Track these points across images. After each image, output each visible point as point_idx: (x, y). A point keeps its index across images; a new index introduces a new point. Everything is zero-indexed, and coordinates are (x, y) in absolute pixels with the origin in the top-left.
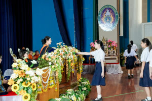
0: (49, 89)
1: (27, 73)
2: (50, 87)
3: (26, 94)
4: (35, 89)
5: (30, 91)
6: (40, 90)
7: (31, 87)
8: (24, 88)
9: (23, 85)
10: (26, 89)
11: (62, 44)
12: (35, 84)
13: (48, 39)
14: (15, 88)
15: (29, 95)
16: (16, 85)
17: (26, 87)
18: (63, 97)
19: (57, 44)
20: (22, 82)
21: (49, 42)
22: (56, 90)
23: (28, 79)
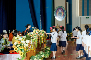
0: (31, 51)
1: (22, 42)
2: (31, 50)
3: (21, 52)
4: (25, 50)
5: (23, 51)
6: (27, 51)
7: (24, 49)
8: (20, 50)
9: (20, 48)
10: (21, 50)
11: (35, 28)
12: (25, 48)
13: (29, 25)
14: (16, 49)
15: (23, 53)
16: (17, 48)
17: (21, 49)
18: (38, 55)
19: (32, 28)
20: (19, 47)
21: (29, 27)
22: (34, 52)
23: (23, 45)
